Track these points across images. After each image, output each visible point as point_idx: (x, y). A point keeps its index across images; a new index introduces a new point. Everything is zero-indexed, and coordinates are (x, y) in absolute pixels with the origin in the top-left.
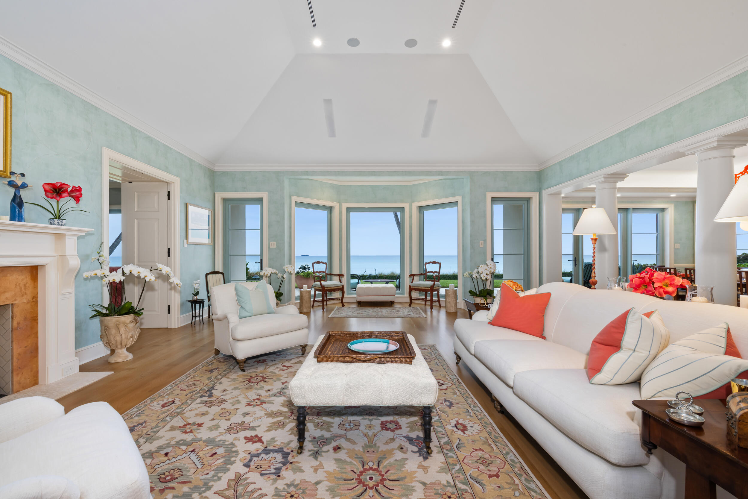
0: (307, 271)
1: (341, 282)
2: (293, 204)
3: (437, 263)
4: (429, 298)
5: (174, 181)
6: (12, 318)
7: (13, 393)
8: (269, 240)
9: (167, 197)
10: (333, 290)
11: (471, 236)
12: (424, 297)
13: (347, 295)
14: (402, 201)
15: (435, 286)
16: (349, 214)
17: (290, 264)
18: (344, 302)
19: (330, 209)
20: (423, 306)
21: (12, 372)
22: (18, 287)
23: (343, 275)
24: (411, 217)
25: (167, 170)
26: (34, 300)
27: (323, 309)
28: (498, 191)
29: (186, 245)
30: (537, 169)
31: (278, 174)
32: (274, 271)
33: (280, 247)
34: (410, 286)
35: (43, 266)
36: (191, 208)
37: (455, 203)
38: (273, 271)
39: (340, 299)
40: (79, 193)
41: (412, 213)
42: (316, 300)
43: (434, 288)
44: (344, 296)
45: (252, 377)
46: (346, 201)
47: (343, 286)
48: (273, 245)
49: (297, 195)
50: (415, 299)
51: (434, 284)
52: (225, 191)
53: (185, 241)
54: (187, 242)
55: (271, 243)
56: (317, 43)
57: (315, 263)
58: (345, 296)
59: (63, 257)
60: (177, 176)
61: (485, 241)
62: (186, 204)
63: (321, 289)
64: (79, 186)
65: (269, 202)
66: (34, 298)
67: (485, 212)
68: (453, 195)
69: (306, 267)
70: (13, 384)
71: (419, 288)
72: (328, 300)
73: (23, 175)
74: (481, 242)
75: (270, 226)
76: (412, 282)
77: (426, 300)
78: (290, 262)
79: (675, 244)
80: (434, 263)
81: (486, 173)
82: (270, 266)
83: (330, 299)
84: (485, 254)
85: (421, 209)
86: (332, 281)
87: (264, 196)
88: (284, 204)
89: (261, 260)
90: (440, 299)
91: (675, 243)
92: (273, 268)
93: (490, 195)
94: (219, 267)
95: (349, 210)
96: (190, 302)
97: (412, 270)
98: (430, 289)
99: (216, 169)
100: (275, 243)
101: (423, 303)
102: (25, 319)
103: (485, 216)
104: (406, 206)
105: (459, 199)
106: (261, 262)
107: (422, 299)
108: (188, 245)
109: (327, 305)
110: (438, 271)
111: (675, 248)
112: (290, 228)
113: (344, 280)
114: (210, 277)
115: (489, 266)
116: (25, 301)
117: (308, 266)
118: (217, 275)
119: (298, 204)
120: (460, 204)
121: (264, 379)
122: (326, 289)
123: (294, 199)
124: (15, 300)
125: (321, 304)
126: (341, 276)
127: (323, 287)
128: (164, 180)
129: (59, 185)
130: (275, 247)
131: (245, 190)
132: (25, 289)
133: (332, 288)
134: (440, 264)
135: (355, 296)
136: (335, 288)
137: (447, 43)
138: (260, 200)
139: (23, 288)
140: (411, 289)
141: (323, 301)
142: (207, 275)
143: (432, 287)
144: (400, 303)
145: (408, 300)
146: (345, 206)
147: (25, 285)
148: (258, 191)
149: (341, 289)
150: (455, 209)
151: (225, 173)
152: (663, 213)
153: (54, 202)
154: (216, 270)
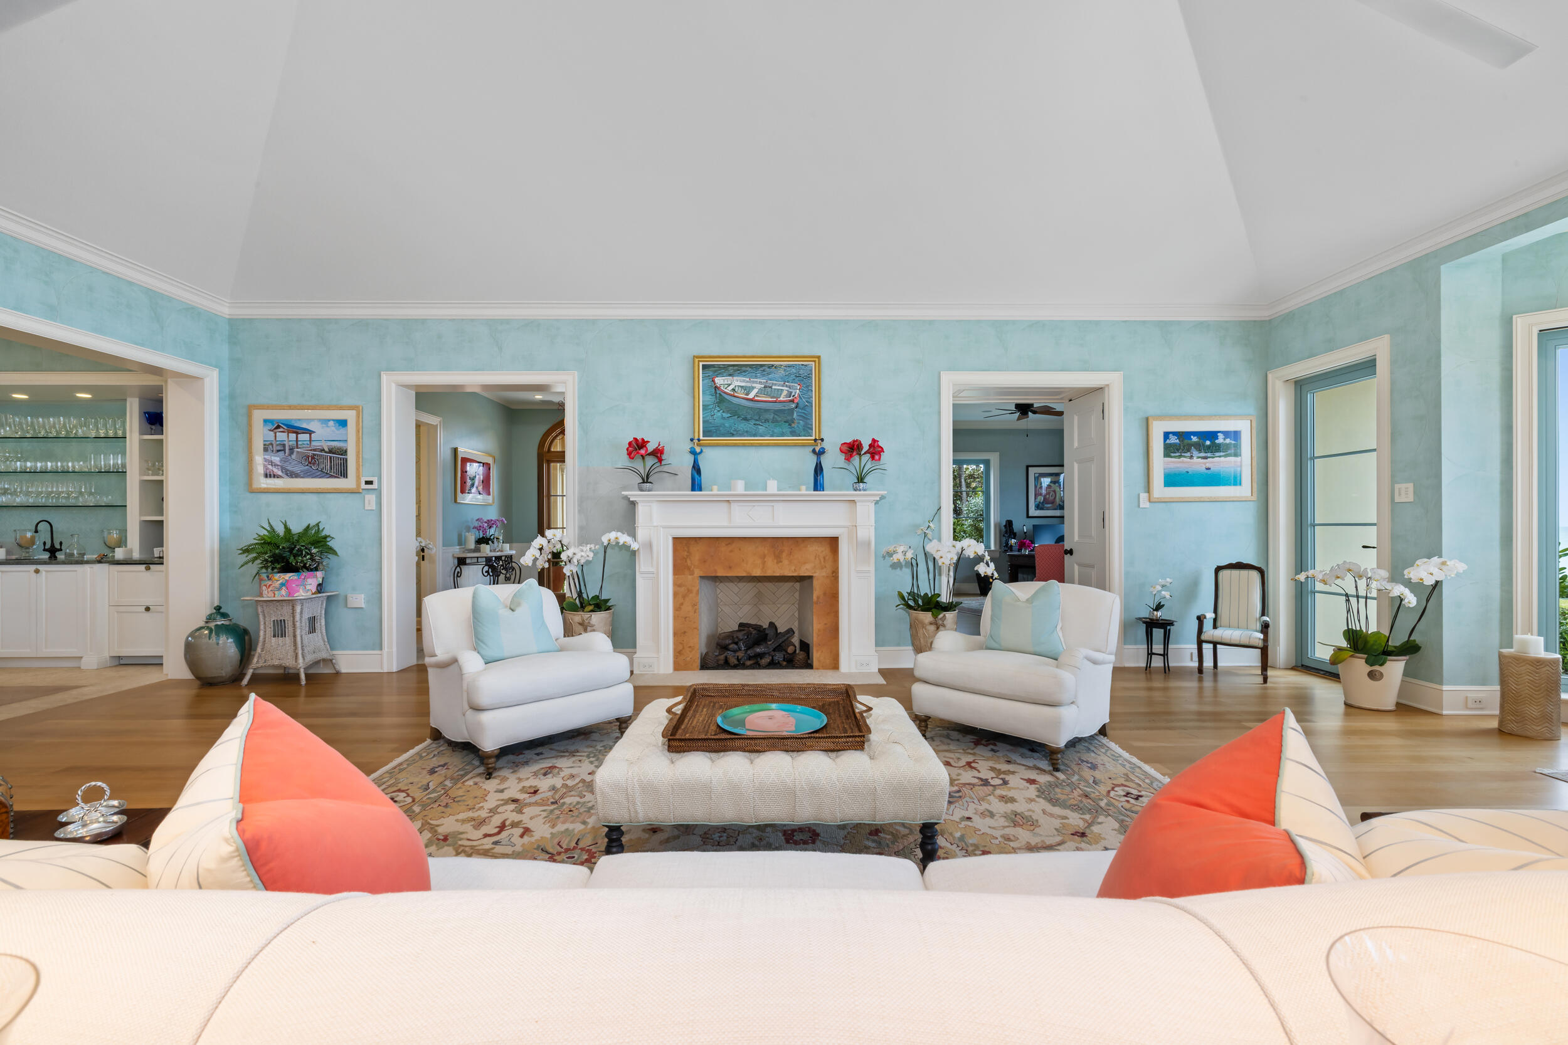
2: (1524, 341)
5: (1107, 383)
8: (1393, 481)
22: (817, 558)
25: (1086, 367)
26: (834, 575)
29: (1144, 503)
33: (1425, 502)
48: (1406, 492)
52: (1287, 360)
53: (1144, 495)
54: (1149, 497)
55: (1397, 486)
59: (854, 528)
60: (1118, 371)
62: (1147, 419)
65: (1395, 361)
66: (833, 572)
75: (1395, 435)
87: (1379, 348)
96: (1144, 622)
100: (1411, 486)
102: (825, 594)
108: (1152, 504)
114: (1225, 572)
116: (824, 574)
118: (1245, 571)
124: (815, 572)
129: (855, 442)
130: (1413, 500)
131: (1331, 345)
132: (824, 562)
138: (1369, 366)
139: (822, 560)
147: (824, 558)
148: (1363, 336)
151: (1288, 318)
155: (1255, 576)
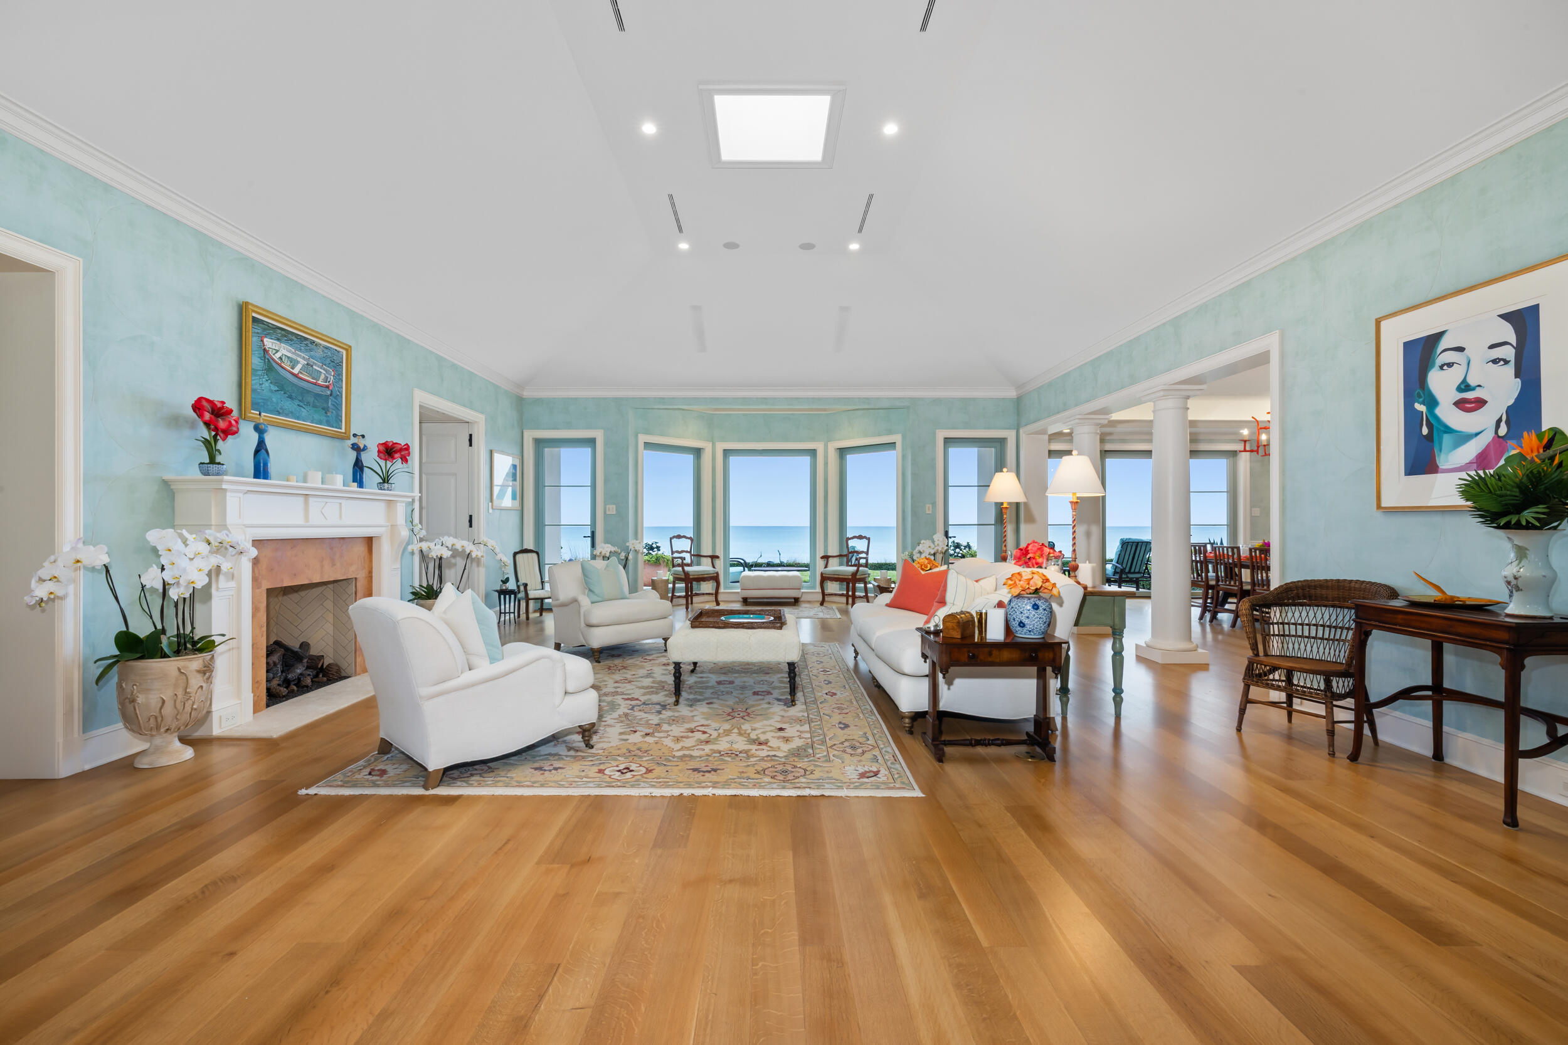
0: (656, 553)
1: (714, 567)
2: (641, 446)
3: (865, 537)
4: (850, 593)
5: (477, 420)
6: (356, 593)
7: (356, 675)
8: (606, 503)
9: (468, 443)
10: (701, 578)
11: (912, 497)
12: (845, 592)
13: (724, 589)
14: (812, 439)
15: (858, 574)
16: (727, 460)
17: (636, 539)
18: (719, 599)
19: (697, 452)
20: (844, 606)
21: (355, 653)
22: (360, 559)
23: (717, 557)
24: (826, 464)
26: (370, 575)
27: (687, 608)
28: (954, 428)
29: (491, 511)
30: (1012, 394)
31: (619, 402)
32: (615, 549)
33: (621, 514)
34: (822, 574)
35: (378, 538)
36: (496, 456)
37: (892, 445)
38: (613, 549)
39: (712, 594)
40: (407, 452)
41: (827, 457)
42: (675, 596)
43: (858, 577)
44: (719, 591)
45: (611, 667)
46: (723, 439)
47: (717, 573)
48: (612, 509)
49: (647, 432)
50: (829, 595)
51: (858, 570)
52: (537, 427)
53: (490, 504)
54: (492, 505)
55: (607, 506)
56: (684, 246)
57: (674, 537)
58: (722, 590)
59: (393, 527)
60: (482, 413)
61: (934, 504)
62: (491, 451)
63: (683, 577)
64: (407, 444)
65: (606, 444)
66: (370, 573)
67: (934, 460)
68: (890, 432)
69: (654, 546)
70: (356, 666)
71: (836, 576)
72: (694, 595)
73: (363, 436)
74: (927, 506)
75: (606, 481)
76: (826, 567)
77: (847, 596)
78: (636, 535)
79: (1253, 509)
80: (860, 537)
81: (937, 401)
82: (606, 541)
83: (697, 595)
84: (933, 524)
85: (843, 452)
86: (700, 565)
87: (599, 435)
88: (628, 448)
89: (593, 533)
90: (869, 595)
91: (1251, 507)
92: (613, 545)
93: (941, 435)
94: (529, 544)
95: (727, 453)
97: (827, 550)
98: (850, 577)
99: (526, 394)
100: (614, 506)
101: (844, 600)
103: (933, 467)
104: (819, 446)
105: (897, 438)
106: (593, 536)
107: (842, 595)
108: (494, 511)
109: (692, 603)
110: (866, 550)
111: (1253, 515)
112: (636, 483)
113: (719, 564)
114: (519, 557)
115: (936, 543)
116: (364, 574)
117: (657, 544)
118: (530, 555)
119: (648, 445)
120: (899, 446)
121: (625, 668)
122: (691, 577)
123: (643, 438)
124: (358, 574)
125: (683, 601)
126: (714, 557)
127: (686, 574)
128: (464, 419)
129: (391, 444)
130: (614, 513)
131: (569, 426)
132: (364, 563)
133: (701, 576)
134: (869, 539)
135: (739, 591)
136: (706, 576)
137: (854, 247)
138: (591, 442)
140: (824, 579)
141: (686, 597)
142: (515, 554)
143: (855, 574)
144: (809, 602)
145: (820, 598)
146: (721, 446)
147: (364, 559)
148: (589, 427)
149: (715, 578)
150: (893, 452)
151: (538, 401)
152: (1235, 458)
153: (382, 462)
154: (525, 547)
155: (535, 555)
